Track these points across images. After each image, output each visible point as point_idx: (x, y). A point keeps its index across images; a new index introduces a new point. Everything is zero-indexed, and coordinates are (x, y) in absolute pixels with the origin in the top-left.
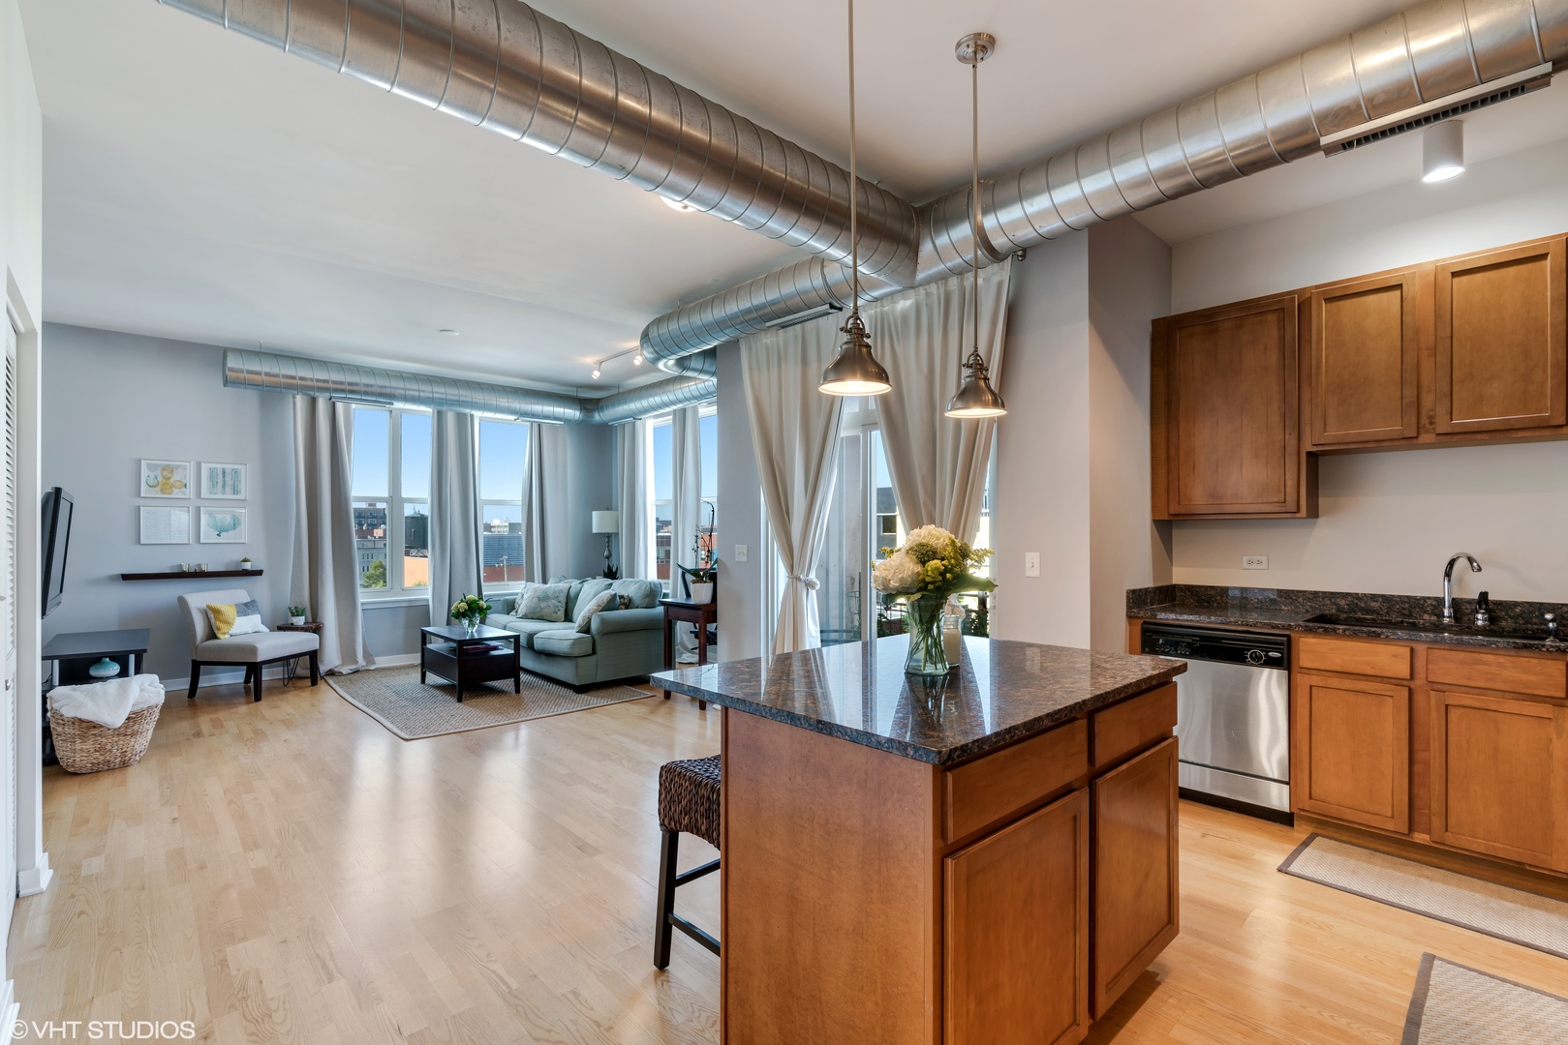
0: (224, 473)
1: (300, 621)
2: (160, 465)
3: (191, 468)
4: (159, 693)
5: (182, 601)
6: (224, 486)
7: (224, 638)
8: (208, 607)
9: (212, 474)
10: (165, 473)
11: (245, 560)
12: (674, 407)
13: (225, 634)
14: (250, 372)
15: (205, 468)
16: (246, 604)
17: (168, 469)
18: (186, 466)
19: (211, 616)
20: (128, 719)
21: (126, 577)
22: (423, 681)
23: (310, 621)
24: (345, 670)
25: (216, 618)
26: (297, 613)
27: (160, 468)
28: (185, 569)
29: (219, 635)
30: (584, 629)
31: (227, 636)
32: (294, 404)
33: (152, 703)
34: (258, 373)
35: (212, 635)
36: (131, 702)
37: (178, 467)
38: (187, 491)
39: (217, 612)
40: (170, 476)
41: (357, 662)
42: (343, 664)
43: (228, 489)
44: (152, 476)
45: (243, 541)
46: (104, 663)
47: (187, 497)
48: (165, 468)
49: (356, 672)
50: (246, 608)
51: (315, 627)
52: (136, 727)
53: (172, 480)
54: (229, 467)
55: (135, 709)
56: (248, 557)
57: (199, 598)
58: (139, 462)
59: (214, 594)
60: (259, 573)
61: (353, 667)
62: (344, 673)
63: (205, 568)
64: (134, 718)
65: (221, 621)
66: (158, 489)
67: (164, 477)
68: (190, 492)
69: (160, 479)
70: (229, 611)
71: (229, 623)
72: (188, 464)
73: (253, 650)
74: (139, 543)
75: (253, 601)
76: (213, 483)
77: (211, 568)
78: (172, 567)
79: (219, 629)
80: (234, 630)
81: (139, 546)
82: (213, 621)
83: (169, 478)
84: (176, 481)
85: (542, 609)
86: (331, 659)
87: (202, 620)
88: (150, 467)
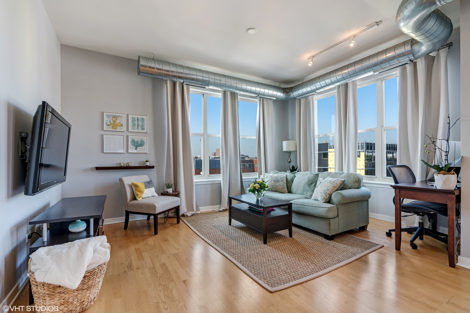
0: (138, 120)
1: (170, 191)
2: (112, 115)
3: (125, 116)
4: (106, 253)
5: (121, 180)
6: (138, 126)
7: (140, 200)
8: (132, 183)
9: (133, 119)
10: (114, 119)
11: (147, 161)
12: (338, 84)
13: (140, 197)
14: (150, 67)
15: (130, 117)
16: (148, 182)
17: (115, 117)
18: (122, 116)
19: (134, 188)
20: (85, 277)
21: (98, 169)
22: (230, 224)
23: (174, 190)
24: (189, 214)
25: (136, 189)
26: (169, 187)
27: (112, 117)
28: (122, 165)
29: (137, 198)
30: (327, 201)
31: (141, 199)
32: (167, 87)
33: (101, 262)
34: (153, 68)
35: (134, 198)
36: (86, 263)
37: (119, 116)
38: (123, 128)
39: (136, 186)
40: (116, 120)
41: (193, 210)
42: (188, 211)
43: (140, 127)
44: (108, 121)
45: (146, 152)
46: (77, 223)
47: (123, 131)
48: (114, 117)
49: (193, 215)
50: (148, 184)
51: (176, 194)
52: (90, 283)
53: (117, 123)
54: (140, 117)
55: (89, 269)
56: (148, 160)
57: (129, 179)
58: (103, 113)
59: (135, 177)
60: (153, 167)
61: (192, 213)
62: (189, 215)
63: (131, 165)
64: (89, 276)
65: (138, 191)
66: (111, 126)
67: (113, 121)
68: (124, 128)
69: (112, 122)
70: (142, 186)
71: (142, 192)
72: (123, 115)
73: (154, 207)
74: (103, 152)
75: (151, 181)
76: (134, 125)
77: (132, 165)
78: (117, 164)
79: (137, 195)
80: (143, 196)
81: (103, 154)
82: (134, 191)
83: (115, 122)
84: (118, 123)
85: (277, 187)
86: (183, 210)
87: (130, 190)
88: (108, 116)
